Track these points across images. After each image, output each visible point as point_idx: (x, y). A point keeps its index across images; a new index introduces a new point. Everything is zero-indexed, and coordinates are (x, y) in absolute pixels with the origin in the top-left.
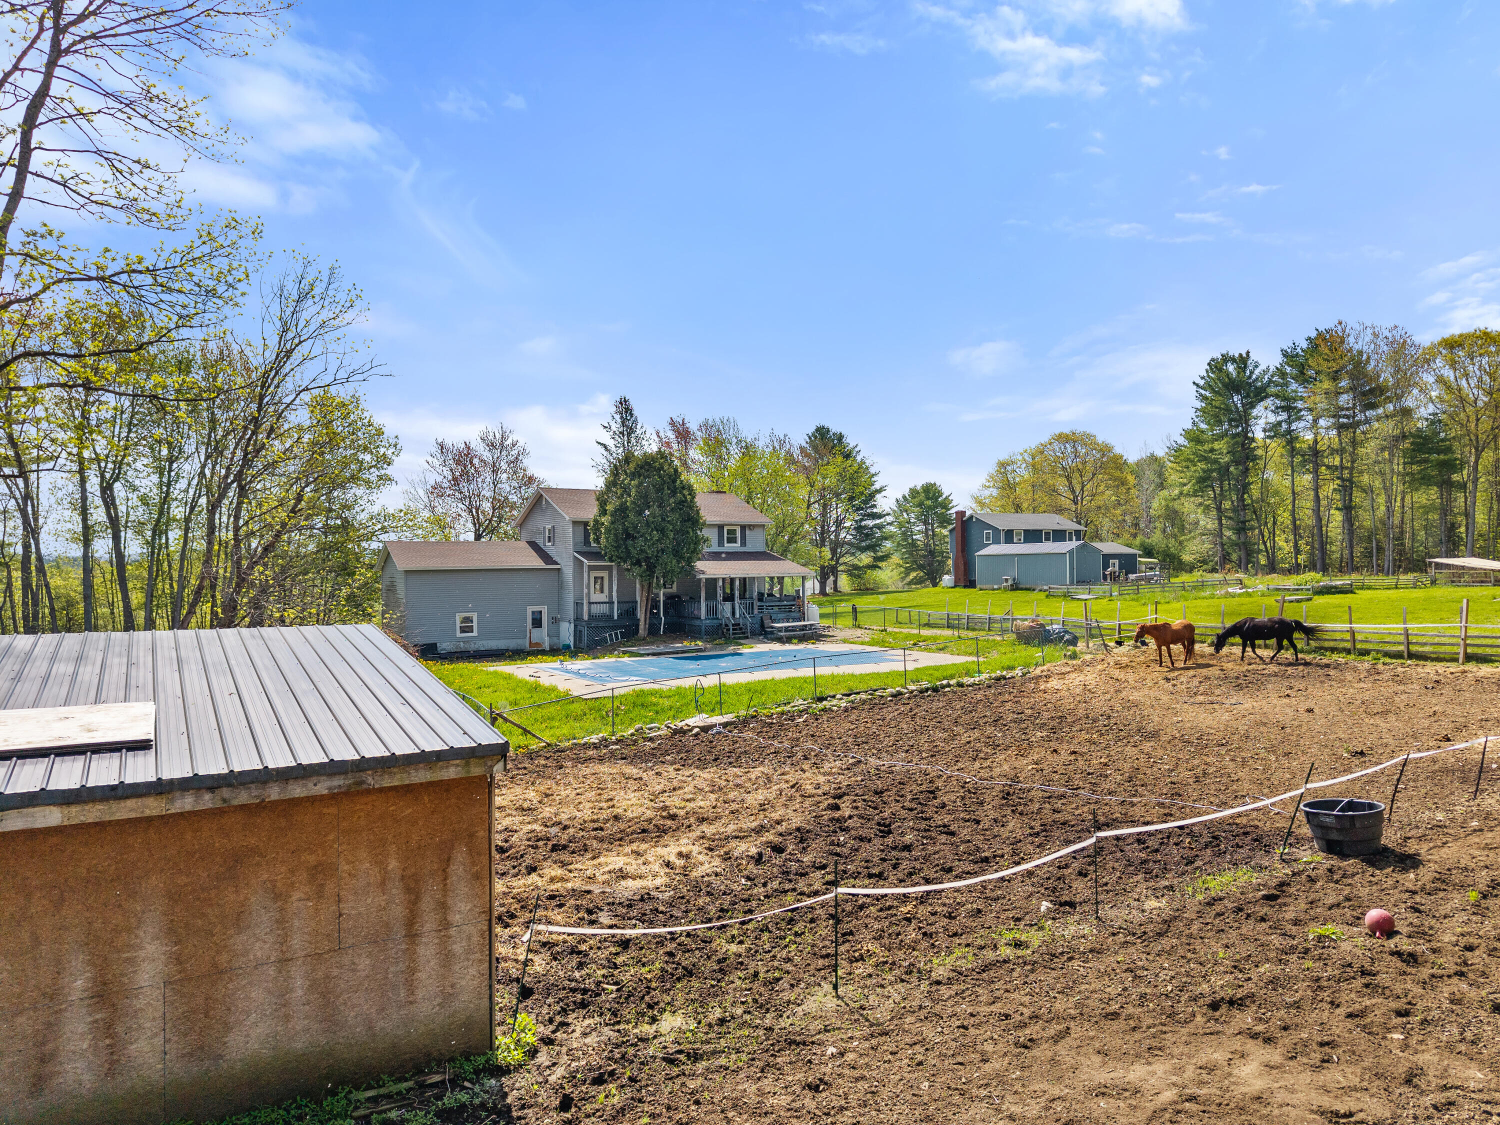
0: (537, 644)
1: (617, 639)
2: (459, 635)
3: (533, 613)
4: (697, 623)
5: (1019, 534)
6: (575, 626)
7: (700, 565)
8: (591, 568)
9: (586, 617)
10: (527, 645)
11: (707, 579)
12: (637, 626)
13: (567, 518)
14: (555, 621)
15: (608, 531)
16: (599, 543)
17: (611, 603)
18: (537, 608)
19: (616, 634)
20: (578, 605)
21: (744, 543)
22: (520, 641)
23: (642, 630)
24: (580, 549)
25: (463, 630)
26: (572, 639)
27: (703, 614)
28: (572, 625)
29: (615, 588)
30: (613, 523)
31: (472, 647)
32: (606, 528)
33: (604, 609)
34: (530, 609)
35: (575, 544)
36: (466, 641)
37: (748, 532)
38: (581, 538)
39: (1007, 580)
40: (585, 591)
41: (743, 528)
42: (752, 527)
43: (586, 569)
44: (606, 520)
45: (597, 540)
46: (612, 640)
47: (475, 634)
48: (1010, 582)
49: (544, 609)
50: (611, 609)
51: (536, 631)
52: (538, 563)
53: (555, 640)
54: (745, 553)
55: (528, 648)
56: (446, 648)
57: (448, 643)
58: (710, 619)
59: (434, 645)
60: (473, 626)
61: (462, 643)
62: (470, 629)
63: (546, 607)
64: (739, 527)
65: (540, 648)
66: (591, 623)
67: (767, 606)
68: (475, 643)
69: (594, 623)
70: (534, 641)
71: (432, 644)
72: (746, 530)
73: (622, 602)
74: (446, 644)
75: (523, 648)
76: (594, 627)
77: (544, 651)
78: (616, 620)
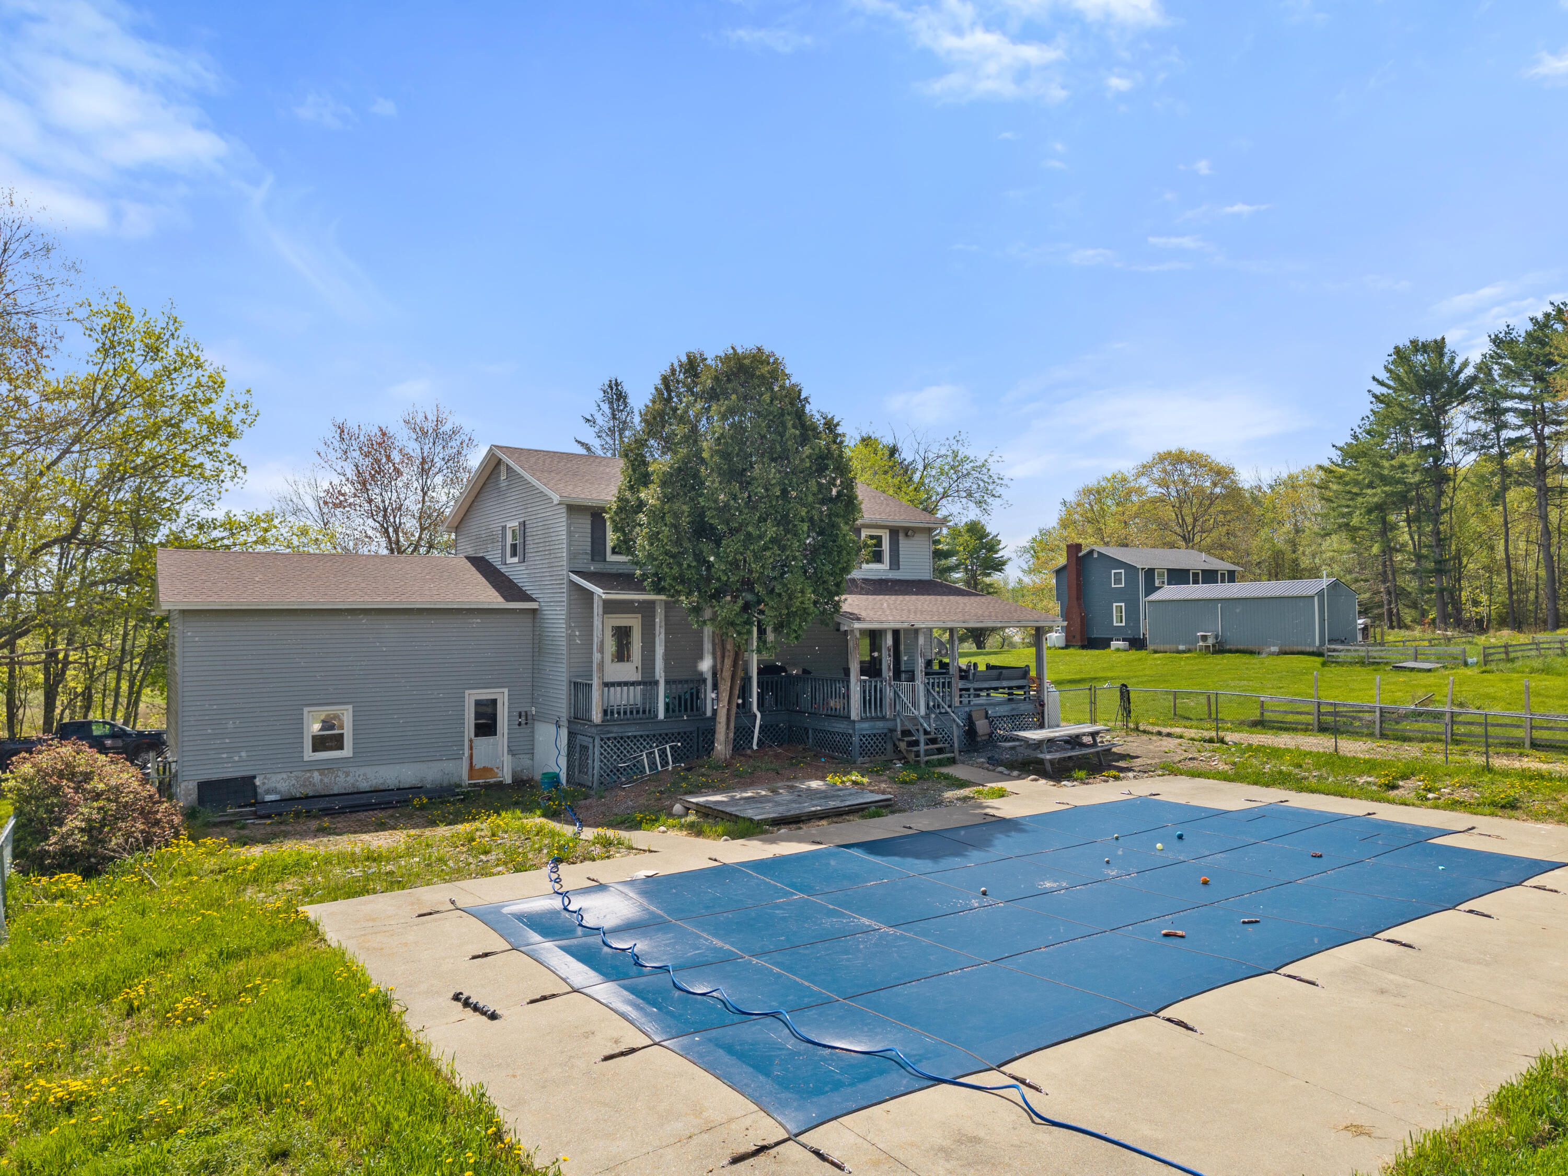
0: (486, 770)
1: (665, 763)
2: (309, 754)
3: (478, 703)
4: (840, 727)
5: (1161, 575)
6: (572, 735)
7: (851, 603)
8: (610, 607)
9: (596, 716)
10: (465, 775)
12: (711, 732)
13: (556, 499)
14: (525, 720)
15: (657, 516)
16: (629, 551)
17: (649, 683)
18: (485, 694)
19: (663, 753)
20: (580, 688)
21: (895, 563)
22: (447, 768)
23: (721, 746)
24: (580, 567)
25: (320, 743)
26: (563, 762)
27: (855, 713)
28: (564, 733)
29: (660, 651)
30: (668, 499)
31: (341, 782)
32: (652, 514)
33: (633, 696)
34: (472, 697)
35: (572, 556)
36: (327, 768)
37: (902, 542)
38: (586, 543)
39: (1204, 638)
40: (596, 656)
41: (895, 532)
42: (908, 532)
43: (597, 608)
44: (650, 495)
45: (624, 546)
46: (653, 765)
47: (347, 751)
48: (1210, 642)
49: (503, 697)
50: (650, 698)
51: (483, 743)
52: (491, 597)
53: (525, 761)
55: (466, 781)
56: (279, 786)
57: (284, 776)
58: (872, 719)
59: (249, 781)
60: (342, 735)
61: (316, 774)
62: (337, 742)
63: (506, 691)
64: (888, 531)
65: (492, 780)
66: (608, 728)
67: (976, 690)
68: (347, 774)
69: (615, 729)
70: (478, 764)
71: (243, 778)
72: (900, 538)
73: (674, 682)
74: (279, 777)
75: (455, 780)
76: (615, 739)
77: (500, 785)
78: (661, 722)
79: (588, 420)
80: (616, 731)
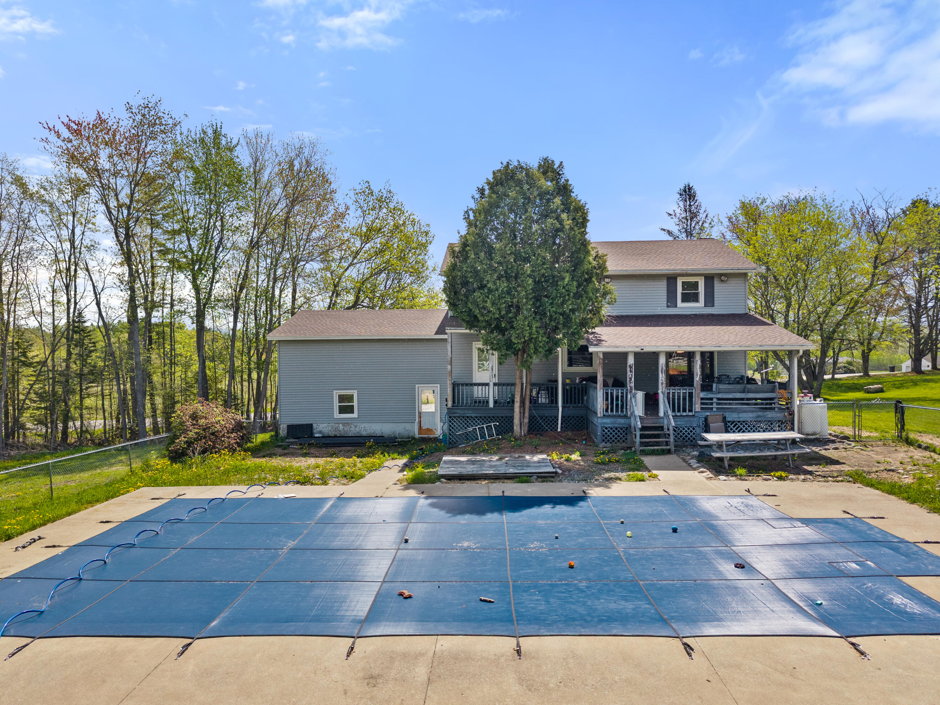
0: (429, 430)
1: (491, 435)
2: (337, 415)
4: (595, 420)
10: (417, 432)
11: (605, 354)
17: (485, 384)
18: (427, 387)
21: (710, 301)
22: (408, 426)
23: (517, 427)
25: (343, 410)
27: (599, 411)
31: (353, 430)
34: (419, 388)
36: (346, 423)
37: (718, 286)
41: (710, 279)
42: (724, 277)
46: (483, 436)
47: (355, 415)
49: (437, 389)
54: (713, 315)
55: (417, 436)
56: (323, 430)
57: (326, 425)
58: (614, 416)
59: (311, 426)
60: (353, 406)
61: (341, 425)
62: (350, 410)
63: (438, 385)
64: (703, 278)
65: (432, 436)
66: (455, 411)
67: (719, 399)
68: (356, 427)
69: (458, 411)
70: (424, 427)
71: (307, 425)
72: (715, 282)
73: (504, 385)
74: (324, 425)
75: (411, 434)
76: (459, 417)
77: (436, 440)
78: (491, 409)
79: (671, 215)
80: (460, 412)
